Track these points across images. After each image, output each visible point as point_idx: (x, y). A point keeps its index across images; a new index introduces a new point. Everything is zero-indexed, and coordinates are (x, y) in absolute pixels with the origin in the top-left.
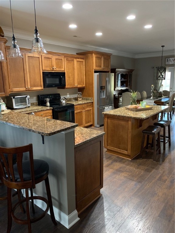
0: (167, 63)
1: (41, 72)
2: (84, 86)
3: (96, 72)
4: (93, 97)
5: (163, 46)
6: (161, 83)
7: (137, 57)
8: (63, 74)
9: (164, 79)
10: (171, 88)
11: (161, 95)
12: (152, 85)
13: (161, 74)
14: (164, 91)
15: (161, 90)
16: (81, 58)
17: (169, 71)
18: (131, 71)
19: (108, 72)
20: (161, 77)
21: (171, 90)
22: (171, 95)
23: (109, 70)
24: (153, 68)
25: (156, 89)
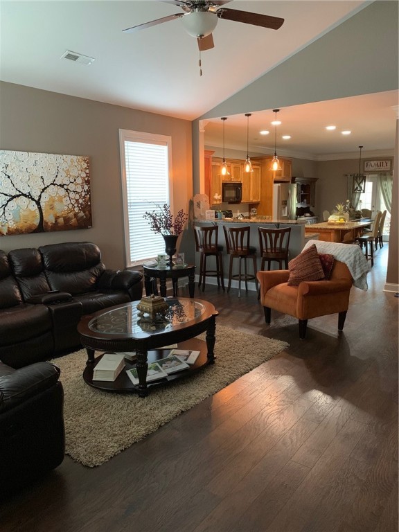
0: (366, 169)
1: (221, 182)
2: (259, 200)
3: (276, 182)
4: (272, 215)
5: (361, 147)
6: (359, 199)
7: (320, 159)
8: (240, 185)
9: (364, 192)
10: (373, 206)
11: (360, 215)
12: (348, 201)
13: (359, 185)
14: (362, 210)
15: (359, 208)
16: (257, 165)
17: (370, 181)
18: (314, 180)
19: (288, 182)
20: (359, 189)
21: (374, 209)
22: (374, 215)
23: (290, 179)
24: (346, 175)
25: (353, 206)
